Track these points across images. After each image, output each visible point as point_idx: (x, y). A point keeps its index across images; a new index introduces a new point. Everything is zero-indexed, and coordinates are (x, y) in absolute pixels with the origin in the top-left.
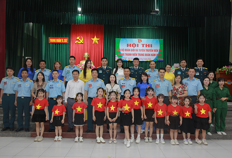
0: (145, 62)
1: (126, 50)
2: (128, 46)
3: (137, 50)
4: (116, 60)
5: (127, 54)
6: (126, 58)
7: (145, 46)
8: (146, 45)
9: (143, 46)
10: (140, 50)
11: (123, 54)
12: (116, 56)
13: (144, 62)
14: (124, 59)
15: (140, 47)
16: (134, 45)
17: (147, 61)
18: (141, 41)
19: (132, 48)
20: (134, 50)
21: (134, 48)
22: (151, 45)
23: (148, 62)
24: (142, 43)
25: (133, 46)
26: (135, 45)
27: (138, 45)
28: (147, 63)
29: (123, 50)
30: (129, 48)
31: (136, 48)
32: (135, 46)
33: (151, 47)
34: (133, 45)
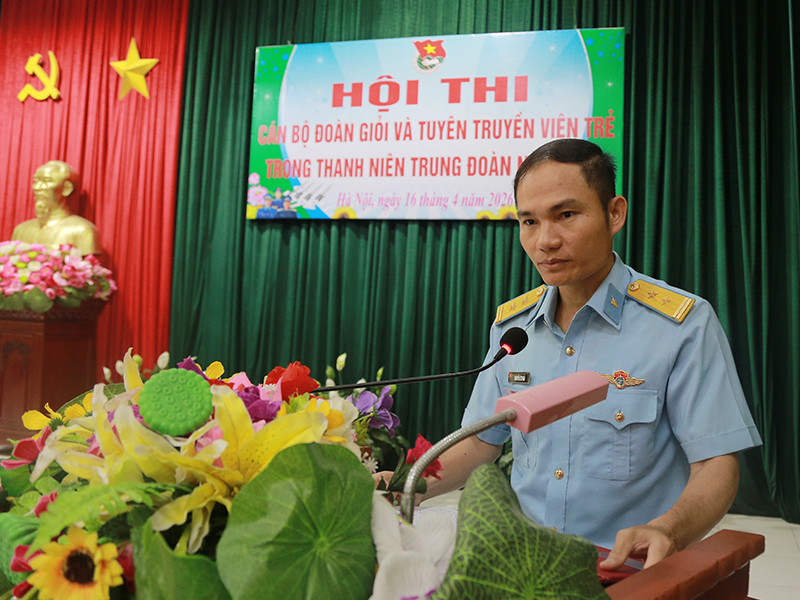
0: (470, 223)
1: (324, 133)
2: (337, 102)
3: (404, 132)
4: (251, 214)
5: (329, 168)
6: (320, 198)
7: (467, 91)
8: (480, 83)
9: (455, 97)
10: (431, 130)
11: (302, 168)
12: (253, 179)
13: (462, 228)
14: (309, 205)
15: (434, 104)
16: (386, 92)
17: (484, 223)
18: (440, 52)
19: (368, 113)
20: (377, 132)
21: (386, 118)
22: (522, 83)
23: (489, 229)
24: (449, 68)
25: (374, 99)
26: (394, 89)
27: (413, 86)
28: (484, 236)
29: (300, 134)
30: (348, 114)
31: (400, 111)
32: (394, 97)
33: (521, 96)
34: (375, 89)
